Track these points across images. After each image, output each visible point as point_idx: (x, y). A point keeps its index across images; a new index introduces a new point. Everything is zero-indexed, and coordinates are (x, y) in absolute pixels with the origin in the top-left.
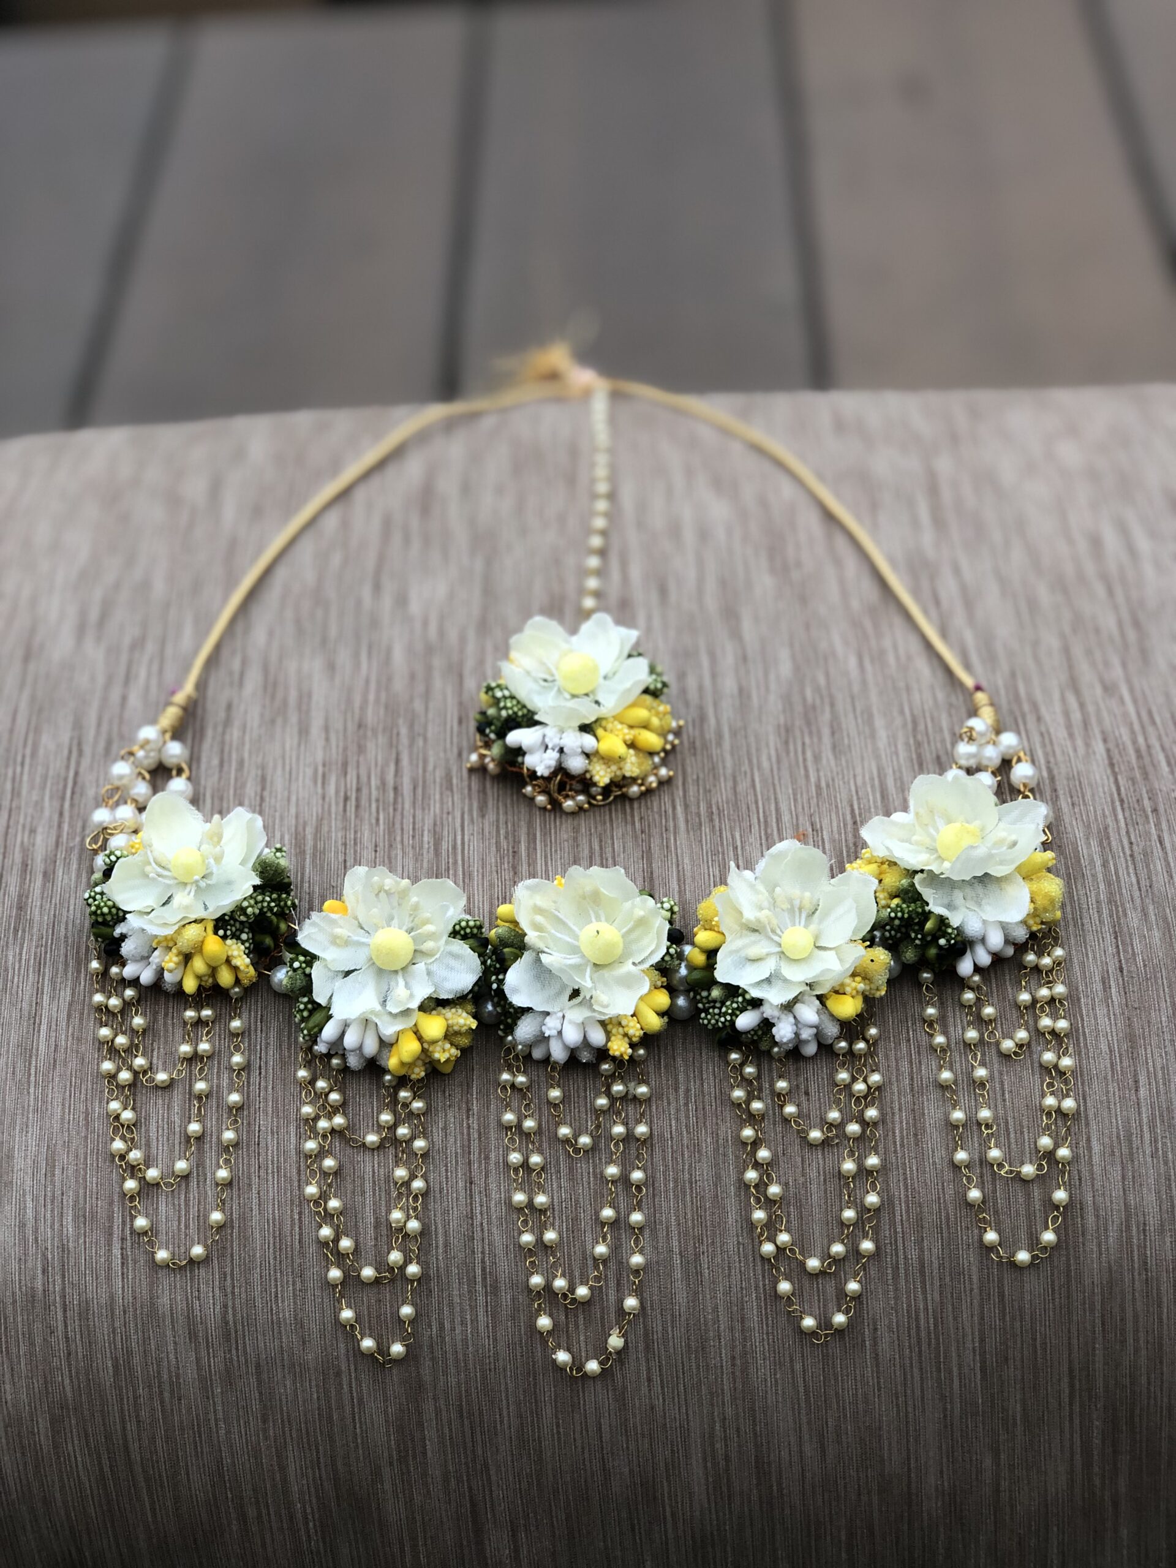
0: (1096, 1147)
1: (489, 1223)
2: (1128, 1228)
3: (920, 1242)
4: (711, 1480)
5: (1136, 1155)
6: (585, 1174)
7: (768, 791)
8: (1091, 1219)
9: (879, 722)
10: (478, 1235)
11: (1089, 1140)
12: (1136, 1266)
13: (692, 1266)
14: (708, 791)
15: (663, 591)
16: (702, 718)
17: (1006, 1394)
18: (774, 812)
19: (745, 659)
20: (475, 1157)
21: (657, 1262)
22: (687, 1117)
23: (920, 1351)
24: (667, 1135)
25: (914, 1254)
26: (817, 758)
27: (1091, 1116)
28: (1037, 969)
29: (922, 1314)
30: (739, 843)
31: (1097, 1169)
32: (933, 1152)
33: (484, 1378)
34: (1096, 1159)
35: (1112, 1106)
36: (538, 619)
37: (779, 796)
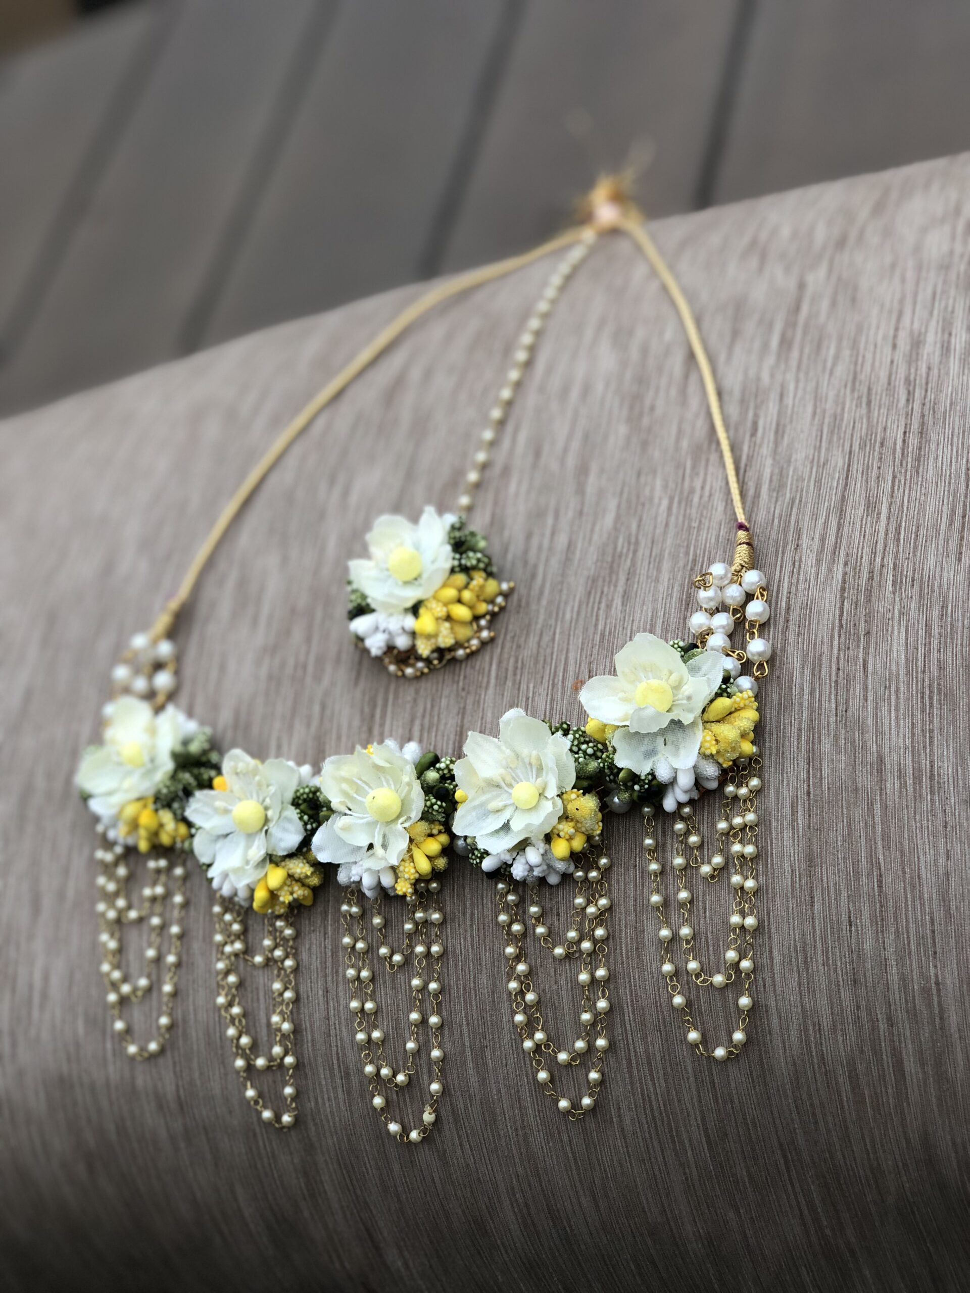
0: (777, 957)
1: (340, 1023)
2: (806, 1030)
3: (644, 1038)
4: (520, 1221)
5: (810, 964)
6: (403, 984)
7: (563, 642)
8: (775, 1021)
9: (666, 565)
10: (333, 1032)
11: (771, 952)
12: (816, 1061)
13: (479, 1055)
14: (519, 646)
15: (538, 454)
16: (533, 576)
17: (731, 1162)
18: (563, 662)
19: (581, 513)
20: (329, 971)
21: (455, 1054)
22: (472, 936)
23: (656, 1126)
24: (458, 952)
25: (641, 1049)
26: (609, 607)
27: (773, 930)
28: (736, 798)
29: (653, 1097)
30: (531, 695)
31: (777, 977)
32: (651, 963)
33: (349, 1140)
34: (777, 968)
35: (791, 921)
36: (384, 519)
37: (571, 647)
